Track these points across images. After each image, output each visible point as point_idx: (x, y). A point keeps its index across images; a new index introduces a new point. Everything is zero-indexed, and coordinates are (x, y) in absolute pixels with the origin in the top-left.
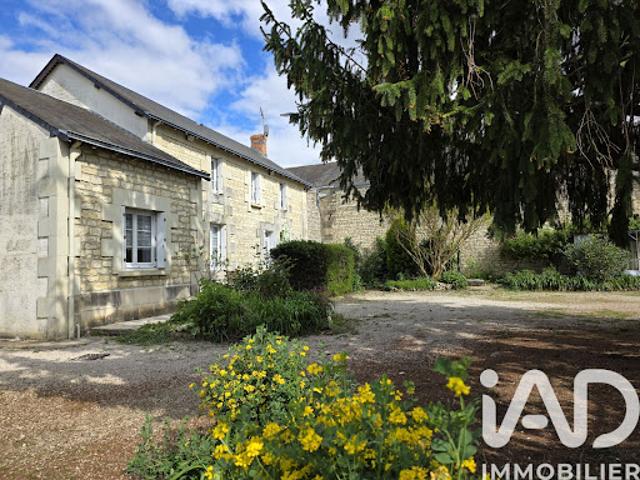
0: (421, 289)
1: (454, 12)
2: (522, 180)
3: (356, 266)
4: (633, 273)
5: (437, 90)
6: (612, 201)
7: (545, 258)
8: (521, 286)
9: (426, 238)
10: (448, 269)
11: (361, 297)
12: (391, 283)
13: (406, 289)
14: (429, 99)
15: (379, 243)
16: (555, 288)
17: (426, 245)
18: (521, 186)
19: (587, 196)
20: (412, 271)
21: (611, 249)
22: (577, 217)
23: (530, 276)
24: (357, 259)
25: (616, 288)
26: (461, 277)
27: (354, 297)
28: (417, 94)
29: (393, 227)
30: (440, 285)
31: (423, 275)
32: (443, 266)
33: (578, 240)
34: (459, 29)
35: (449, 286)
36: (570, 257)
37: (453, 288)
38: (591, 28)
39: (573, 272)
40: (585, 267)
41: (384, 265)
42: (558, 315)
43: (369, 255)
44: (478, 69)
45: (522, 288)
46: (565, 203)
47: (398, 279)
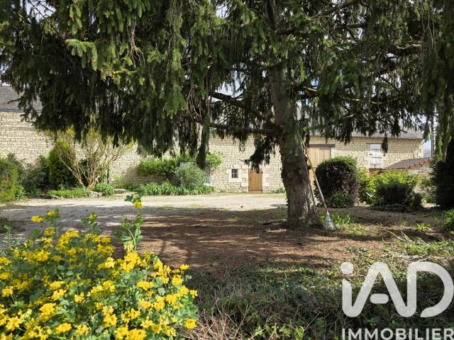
0: (78, 196)
1: (124, 8)
2: (158, 122)
3: (19, 178)
4: (208, 185)
5: (111, 55)
6: (199, 143)
7: (163, 176)
8: (149, 193)
9: (84, 158)
10: (100, 182)
11: (23, 204)
12: (53, 192)
13: (66, 197)
14: (106, 59)
15: (42, 160)
16: (169, 194)
17: (84, 163)
18: (157, 124)
19: (188, 139)
20: (72, 183)
21: (198, 171)
22: (182, 150)
23: (154, 186)
24: (20, 172)
25: (199, 193)
26: (109, 187)
27: (17, 204)
28: (98, 53)
29: (56, 147)
30: (94, 194)
31: (81, 186)
32: (97, 179)
33: (182, 164)
34: (126, 20)
35: (100, 194)
36: (178, 175)
37: (103, 195)
38: (196, 45)
39: (178, 184)
40: (185, 181)
41: (46, 178)
42: (171, 209)
43: (33, 169)
44: (137, 49)
45: (149, 194)
46: (177, 143)
47: (60, 189)
